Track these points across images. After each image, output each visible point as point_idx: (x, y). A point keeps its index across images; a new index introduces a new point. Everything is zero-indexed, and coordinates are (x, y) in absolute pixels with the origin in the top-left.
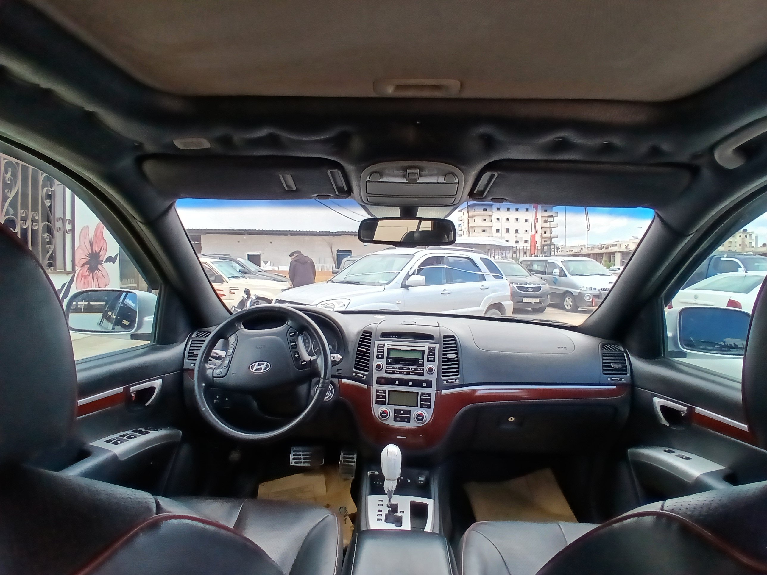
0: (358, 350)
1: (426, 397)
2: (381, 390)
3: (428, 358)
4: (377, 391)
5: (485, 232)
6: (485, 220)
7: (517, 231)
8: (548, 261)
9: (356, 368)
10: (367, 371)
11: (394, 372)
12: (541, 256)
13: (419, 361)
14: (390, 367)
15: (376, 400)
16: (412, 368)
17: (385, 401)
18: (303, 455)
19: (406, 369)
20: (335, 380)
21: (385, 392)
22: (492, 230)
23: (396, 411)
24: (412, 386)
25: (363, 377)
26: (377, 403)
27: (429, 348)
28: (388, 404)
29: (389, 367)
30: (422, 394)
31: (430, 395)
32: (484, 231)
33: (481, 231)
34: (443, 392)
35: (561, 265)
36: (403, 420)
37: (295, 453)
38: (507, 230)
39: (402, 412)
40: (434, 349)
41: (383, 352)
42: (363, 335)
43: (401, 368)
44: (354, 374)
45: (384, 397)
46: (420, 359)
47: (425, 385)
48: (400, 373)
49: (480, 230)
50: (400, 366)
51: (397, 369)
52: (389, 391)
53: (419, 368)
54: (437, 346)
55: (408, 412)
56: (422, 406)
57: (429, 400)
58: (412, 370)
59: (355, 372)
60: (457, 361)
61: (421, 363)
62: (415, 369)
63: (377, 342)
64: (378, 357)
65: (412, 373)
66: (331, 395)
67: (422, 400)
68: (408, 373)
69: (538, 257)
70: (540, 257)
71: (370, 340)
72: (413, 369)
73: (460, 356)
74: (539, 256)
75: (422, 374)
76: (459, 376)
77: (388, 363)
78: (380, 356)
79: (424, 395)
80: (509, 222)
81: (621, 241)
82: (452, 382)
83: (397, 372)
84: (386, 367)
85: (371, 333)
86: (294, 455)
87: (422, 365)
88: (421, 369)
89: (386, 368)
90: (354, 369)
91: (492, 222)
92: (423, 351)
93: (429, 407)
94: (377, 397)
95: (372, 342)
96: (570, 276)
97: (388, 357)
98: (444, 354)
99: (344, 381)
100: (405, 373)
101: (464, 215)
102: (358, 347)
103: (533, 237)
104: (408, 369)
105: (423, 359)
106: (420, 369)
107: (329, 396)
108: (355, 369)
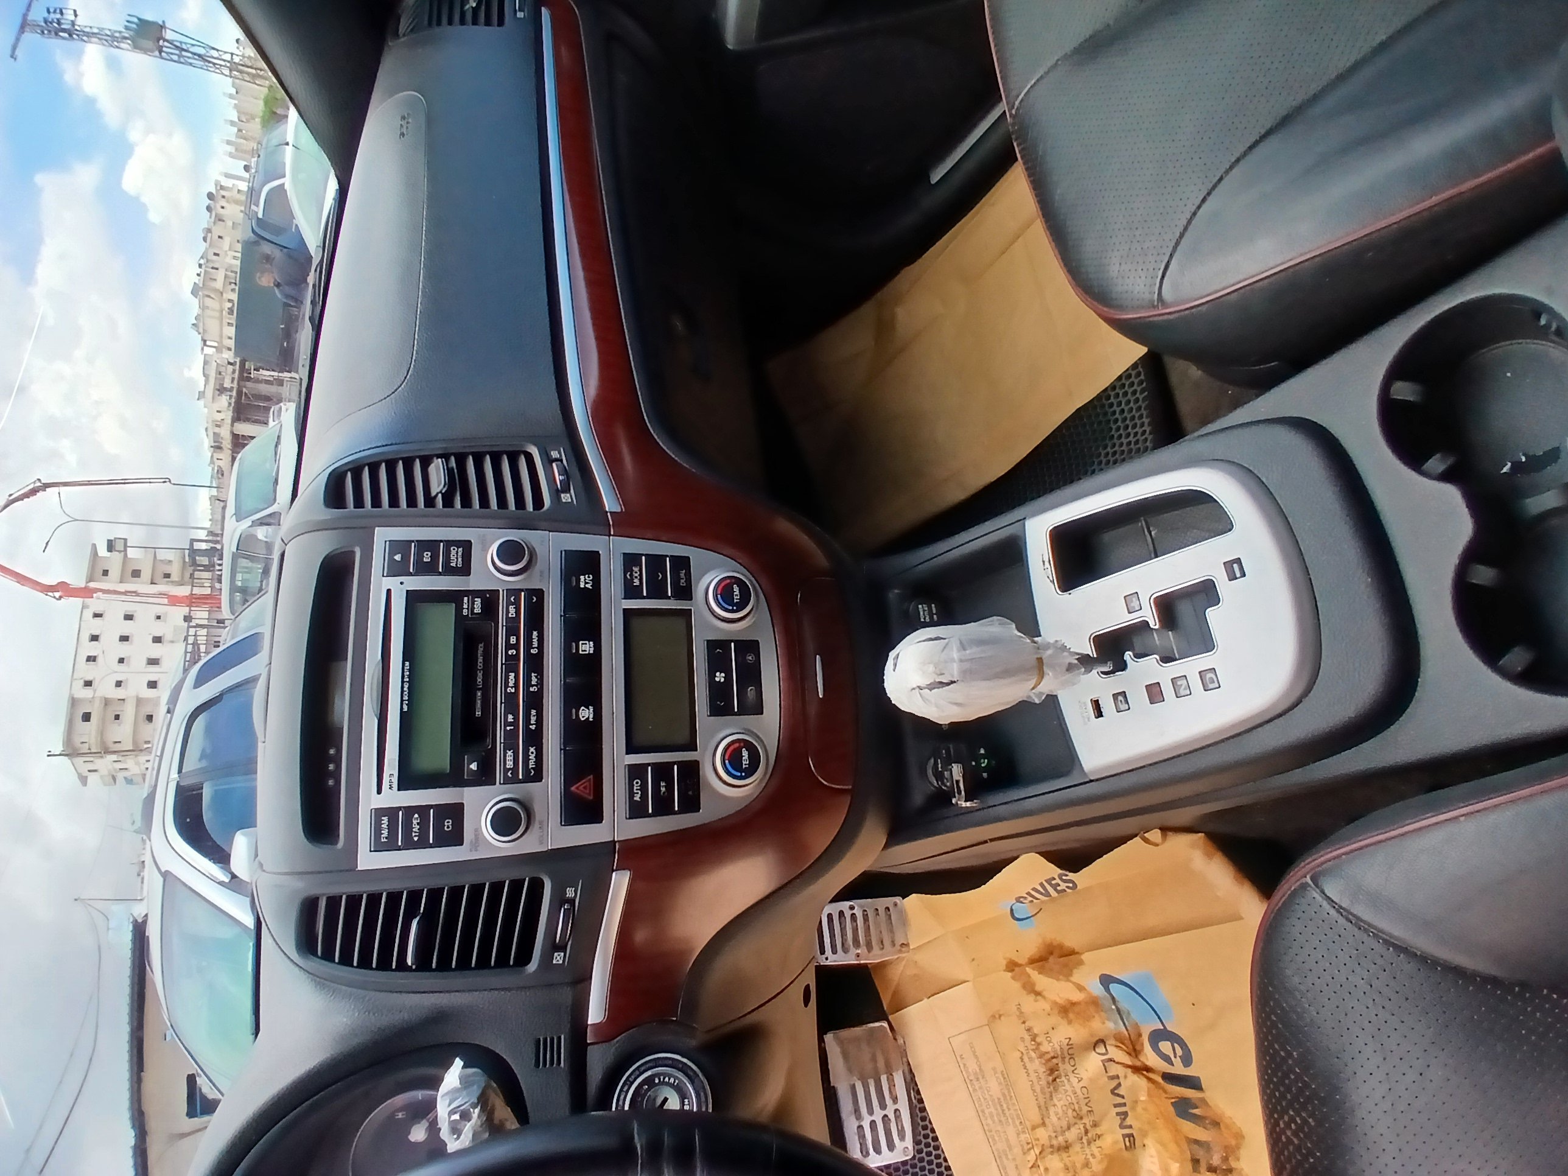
0: (423, 963)
1: (641, 576)
2: (631, 794)
3: (449, 571)
4: (636, 811)
5: (152, 716)
6: (117, 717)
7: (157, 640)
8: (235, 550)
9: (524, 958)
10: (537, 887)
11: (535, 738)
12: (218, 568)
13: (465, 612)
14: (505, 760)
15: (682, 811)
16: (509, 646)
17: (679, 763)
18: (871, 1112)
19: (512, 676)
20: (598, 1060)
21: (636, 772)
22: (148, 700)
23: (720, 705)
24: (596, 638)
25: (572, 902)
26: (691, 803)
27: (396, 570)
28: (694, 748)
29: (510, 764)
30: (631, 592)
31: (630, 560)
32: (150, 718)
33: (150, 726)
34: (610, 503)
35: (247, 523)
36: (751, 675)
37: (871, 1151)
38: (153, 662)
39: (720, 677)
40: (396, 546)
41: (423, 810)
42: (328, 956)
43: (511, 701)
44: (558, 958)
45: (662, 771)
46: (459, 609)
47: (585, 581)
48: (535, 701)
49: (147, 729)
50: (500, 708)
51: (515, 723)
52: (631, 749)
53: (505, 611)
54: (383, 536)
55: (717, 650)
56: (685, 592)
57: (656, 562)
58: (516, 647)
59: (547, 958)
60: (461, 459)
61: (478, 601)
62: (512, 630)
63: (368, 860)
64: (455, 838)
65: (535, 644)
66: (674, 1064)
67: (656, 591)
68: (536, 663)
69: (221, 575)
70: (221, 570)
71: (354, 901)
72: (513, 640)
73: (438, 447)
74: (219, 573)
75: (536, 599)
76: (534, 451)
77: (485, 777)
78: (448, 824)
79: (637, 582)
80: (129, 657)
81: (207, 423)
82: (564, 471)
83: (533, 720)
84: (507, 781)
85: (309, 907)
86: (878, 1151)
87: (490, 599)
88: (509, 603)
89: (514, 780)
90: (532, 967)
91: (124, 700)
92: (414, 599)
93: (682, 563)
94: (663, 807)
95: (364, 888)
96: (276, 504)
97: (454, 778)
98: (430, 502)
99: (595, 1014)
100: (534, 681)
101: (95, 771)
102: (402, 966)
103: (174, 601)
104: (511, 664)
105: (454, 597)
106: (512, 609)
107: (680, 1075)
108: (528, 960)
